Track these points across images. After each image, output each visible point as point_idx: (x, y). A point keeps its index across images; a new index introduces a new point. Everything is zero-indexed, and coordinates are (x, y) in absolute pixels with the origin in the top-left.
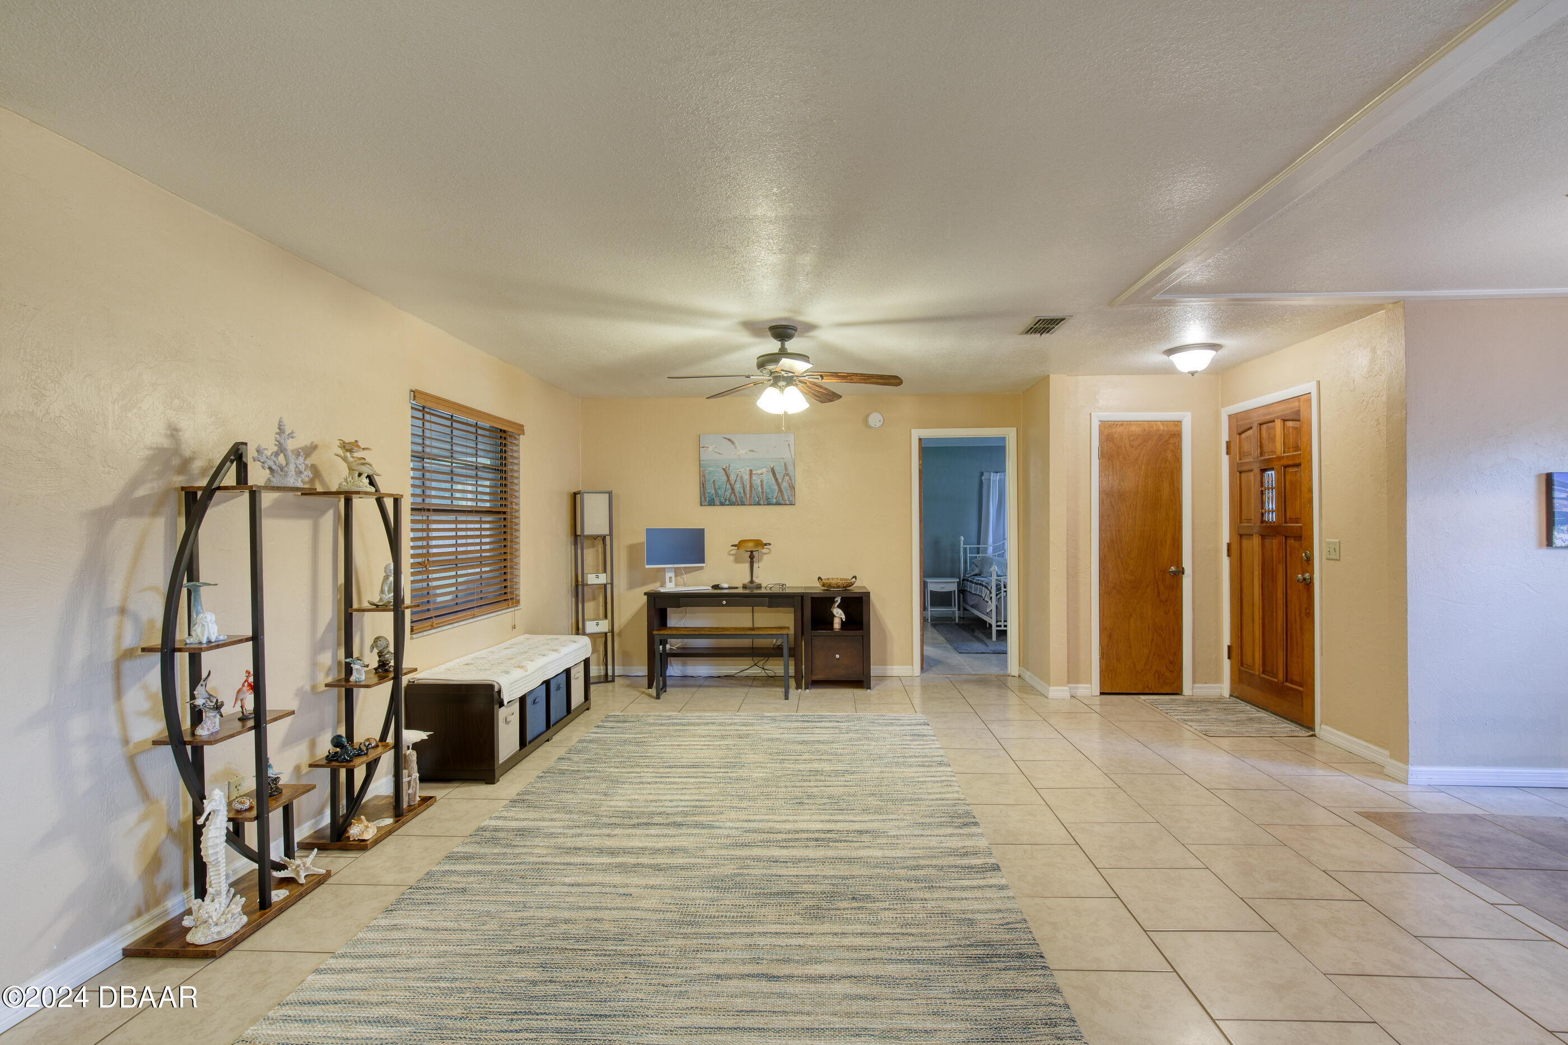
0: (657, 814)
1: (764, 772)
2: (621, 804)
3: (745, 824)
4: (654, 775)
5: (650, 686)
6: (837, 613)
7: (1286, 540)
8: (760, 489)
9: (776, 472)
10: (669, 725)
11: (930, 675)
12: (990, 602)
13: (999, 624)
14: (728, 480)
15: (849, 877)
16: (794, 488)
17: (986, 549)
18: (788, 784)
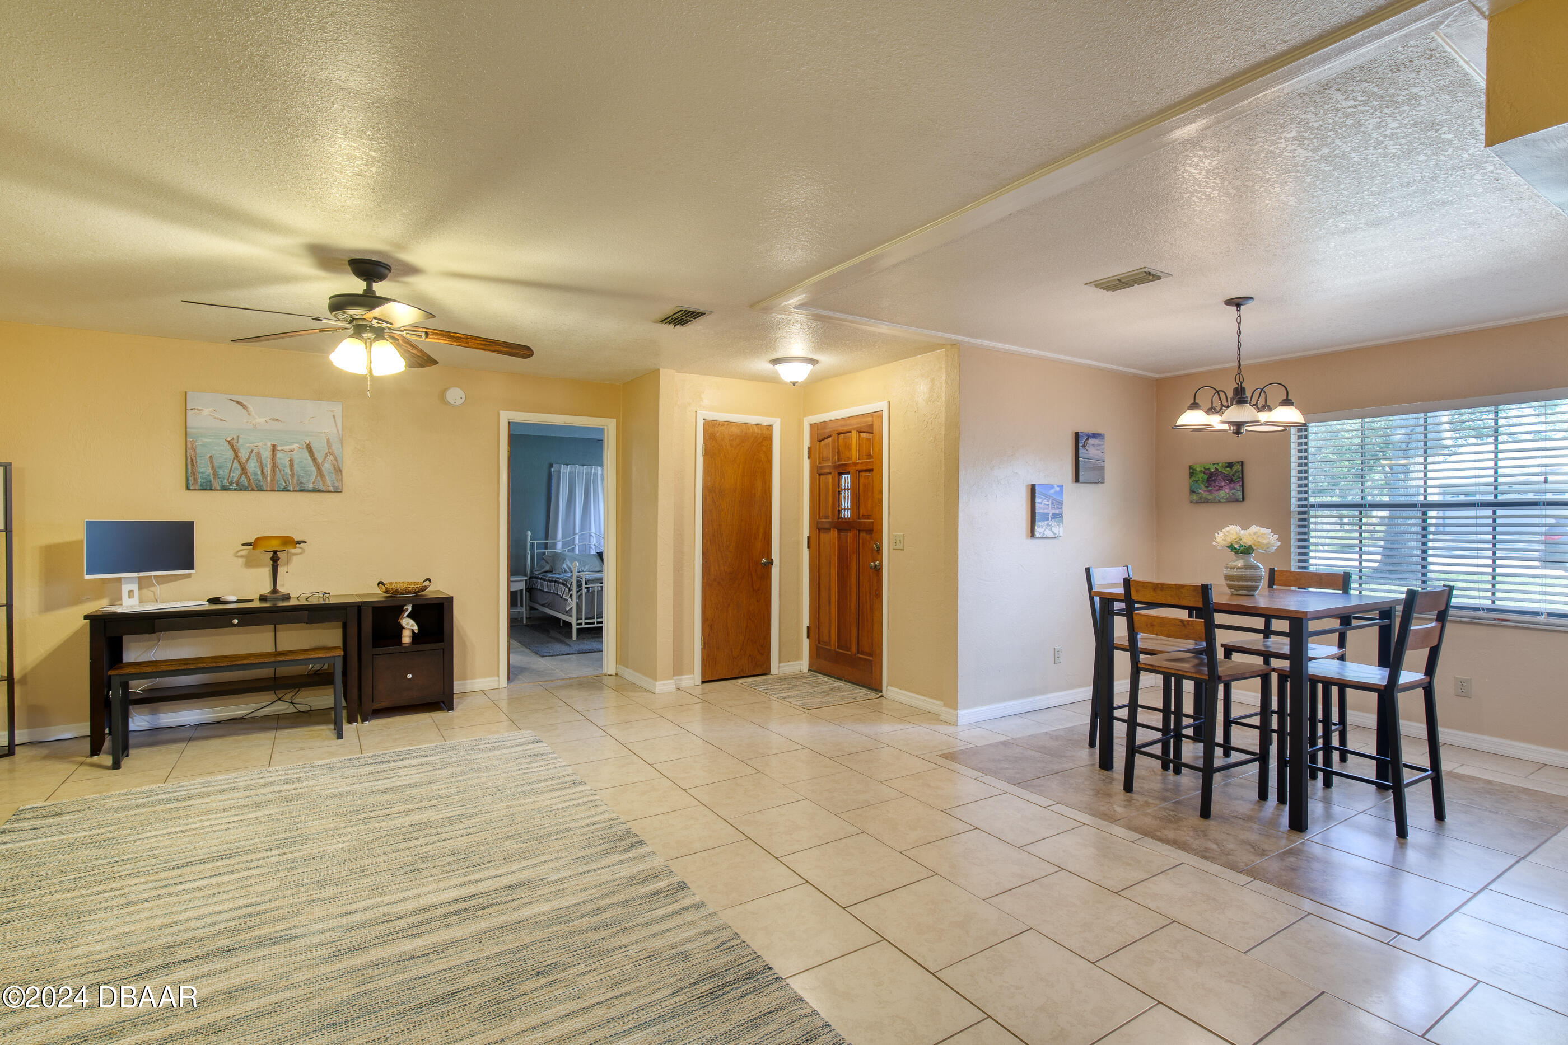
0: (179, 945)
1: (344, 842)
2: (98, 947)
3: (344, 920)
4: (151, 885)
5: (95, 751)
6: (408, 624)
7: (859, 533)
8: (288, 471)
9: (314, 450)
10: (153, 804)
11: (518, 685)
12: (569, 600)
13: (579, 622)
14: (236, 456)
15: (520, 948)
16: (341, 471)
17: (554, 545)
18: (387, 849)
